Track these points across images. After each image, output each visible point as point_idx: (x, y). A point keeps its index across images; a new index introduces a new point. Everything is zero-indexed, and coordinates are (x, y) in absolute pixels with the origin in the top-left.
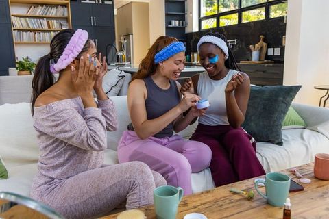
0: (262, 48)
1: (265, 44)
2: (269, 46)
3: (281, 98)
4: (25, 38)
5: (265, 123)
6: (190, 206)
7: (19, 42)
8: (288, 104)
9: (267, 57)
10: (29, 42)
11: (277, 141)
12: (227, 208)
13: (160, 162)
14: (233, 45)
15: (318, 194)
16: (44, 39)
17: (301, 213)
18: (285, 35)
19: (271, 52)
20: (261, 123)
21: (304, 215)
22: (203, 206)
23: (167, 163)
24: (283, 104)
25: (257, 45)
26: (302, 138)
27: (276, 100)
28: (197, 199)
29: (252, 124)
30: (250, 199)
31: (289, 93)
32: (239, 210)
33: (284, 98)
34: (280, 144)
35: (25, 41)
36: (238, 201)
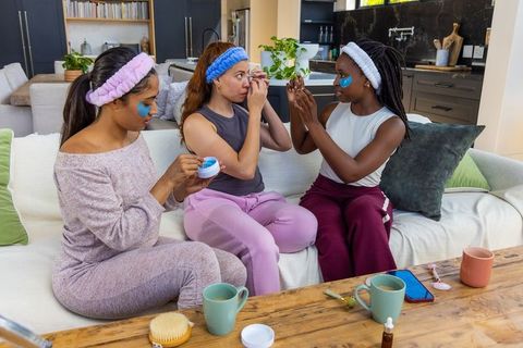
0: (453, 44)
1: (459, 39)
2: (465, 42)
3: (448, 146)
4: (81, 11)
5: (416, 184)
6: (260, 312)
7: (72, 17)
8: (458, 156)
9: (462, 60)
10: (89, 18)
11: (431, 213)
12: (311, 320)
13: (232, 238)
14: (408, 36)
15: (453, 309)
16: (111, 14)
17: (414, 337)
18: (490, 26)
19: (468, 51)
20: (410, 184)
21: (416, 340)
22: (278, 314)
23: (240, 240)
24: (449, 156)
25: (445, 39)
26: (475, 209)
27: (438, 149)
28: (274, 302)
29: (397, 184)
30: (348, 308)
31: (461, 138)
32: (326, 325)
33: (452, 145)
34: (436, 217)
35: (82, 16)
36: (330, 309)
